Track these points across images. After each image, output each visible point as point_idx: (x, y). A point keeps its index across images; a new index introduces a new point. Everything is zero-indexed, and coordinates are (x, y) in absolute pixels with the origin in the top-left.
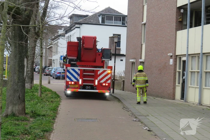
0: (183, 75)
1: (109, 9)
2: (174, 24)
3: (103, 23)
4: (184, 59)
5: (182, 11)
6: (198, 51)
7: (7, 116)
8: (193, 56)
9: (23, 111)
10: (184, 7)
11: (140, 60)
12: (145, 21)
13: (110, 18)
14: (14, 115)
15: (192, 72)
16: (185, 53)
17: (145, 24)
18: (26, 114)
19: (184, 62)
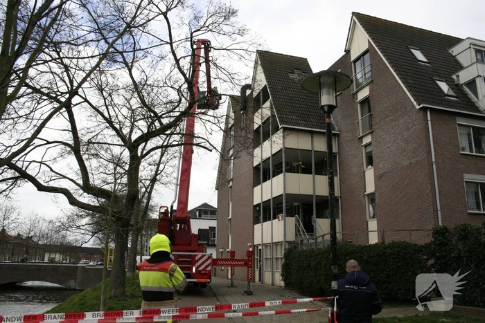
0: (260, 262)
1: (205, 205)
2: (251, 219)
3: (200, 217)
4: (260, 247)
5: (258, 208)
6: (269, 241)
7: (110, 298)
8: (266, 245)
9: (124, 293)
10: (258, 205)
11: (228, 250)
12: (230, 217)
13: (206, 212)
14: (116, 297)
15: (266, 259)
16: (260, 243)
17: (230, 219)
18: (126, 296)
19: (260, 250)
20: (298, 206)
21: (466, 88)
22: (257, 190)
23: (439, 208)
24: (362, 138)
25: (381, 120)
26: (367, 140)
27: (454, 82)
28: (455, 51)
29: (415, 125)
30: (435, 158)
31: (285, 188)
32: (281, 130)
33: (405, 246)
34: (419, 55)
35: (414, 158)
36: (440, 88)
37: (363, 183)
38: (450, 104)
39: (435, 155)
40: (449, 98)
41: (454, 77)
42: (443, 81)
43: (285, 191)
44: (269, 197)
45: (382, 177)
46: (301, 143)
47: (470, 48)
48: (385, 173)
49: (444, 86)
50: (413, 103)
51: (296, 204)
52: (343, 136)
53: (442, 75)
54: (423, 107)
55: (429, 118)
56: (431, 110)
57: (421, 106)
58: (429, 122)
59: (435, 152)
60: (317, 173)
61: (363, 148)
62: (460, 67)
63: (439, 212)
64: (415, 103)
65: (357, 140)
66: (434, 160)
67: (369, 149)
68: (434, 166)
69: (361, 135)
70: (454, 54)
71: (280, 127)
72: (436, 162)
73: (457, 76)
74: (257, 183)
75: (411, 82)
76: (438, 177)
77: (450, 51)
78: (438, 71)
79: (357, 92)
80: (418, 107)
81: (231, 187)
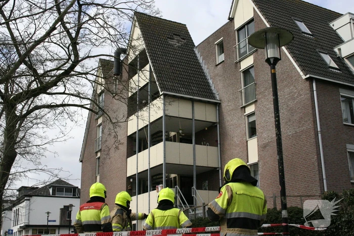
1: (60, 181)
3: (54, 195)
5: (131, 180)
10: (133, 177)
13: (60, 189)
20: (175, 178)
21: (347, 61)
22: (132, 160)
23: (324, 177)
24: (244, 107)
25: (266, 90)
26: (250, 109)
27: (336, 55)
28: (336, 25)
29: (301, 95)
30: (321, 128)
31: (165, 158)
32: (162, 97)
33: (298, 211)
34: (303, 27)
35: (299, 127)
36: (323, 60)
37: (245, 153)
38: (334, 75)
39: (321, 125)
40: (333, 70)
41: (336, 50)
42: (326, 54)
43: (165, 160)
44: (147, 167)
45: (265, 147)
46: (182, 110)
47: (350, 22)
48: (269, 142)
49: (327, 58)
50: (299, 74)
51: (173, 176)
52: (224, 105)
53: (324, 48)
54: (310, 77)
55: (315, 89)
56: (317, 80)
57: (308, 76)
58: (315, 92)
59: (320, 122)
60: (198, 143)
61: (246, 118)
62: (341, 41)
63: (325, 181)
64: (301, 73)
65: (240, 110)
66: (319, 130)
67: (251, 119)
68: (320, 135)
69: (244, 105)
70: (335, 28)
71: (161, 93)
72: (321, 131)
73: (340, 50)
74: (131, 152)
75: (297, 52)
76: (323, 146)
77: (331, 25)
78: (321, 44)
79: (240, 62)
80: (304, 77)
81: (99, 158)
